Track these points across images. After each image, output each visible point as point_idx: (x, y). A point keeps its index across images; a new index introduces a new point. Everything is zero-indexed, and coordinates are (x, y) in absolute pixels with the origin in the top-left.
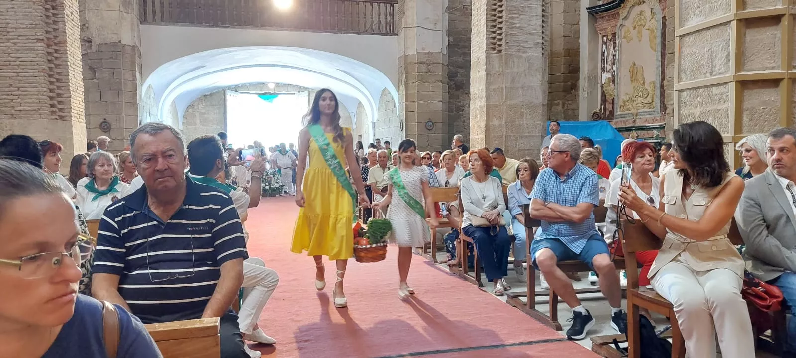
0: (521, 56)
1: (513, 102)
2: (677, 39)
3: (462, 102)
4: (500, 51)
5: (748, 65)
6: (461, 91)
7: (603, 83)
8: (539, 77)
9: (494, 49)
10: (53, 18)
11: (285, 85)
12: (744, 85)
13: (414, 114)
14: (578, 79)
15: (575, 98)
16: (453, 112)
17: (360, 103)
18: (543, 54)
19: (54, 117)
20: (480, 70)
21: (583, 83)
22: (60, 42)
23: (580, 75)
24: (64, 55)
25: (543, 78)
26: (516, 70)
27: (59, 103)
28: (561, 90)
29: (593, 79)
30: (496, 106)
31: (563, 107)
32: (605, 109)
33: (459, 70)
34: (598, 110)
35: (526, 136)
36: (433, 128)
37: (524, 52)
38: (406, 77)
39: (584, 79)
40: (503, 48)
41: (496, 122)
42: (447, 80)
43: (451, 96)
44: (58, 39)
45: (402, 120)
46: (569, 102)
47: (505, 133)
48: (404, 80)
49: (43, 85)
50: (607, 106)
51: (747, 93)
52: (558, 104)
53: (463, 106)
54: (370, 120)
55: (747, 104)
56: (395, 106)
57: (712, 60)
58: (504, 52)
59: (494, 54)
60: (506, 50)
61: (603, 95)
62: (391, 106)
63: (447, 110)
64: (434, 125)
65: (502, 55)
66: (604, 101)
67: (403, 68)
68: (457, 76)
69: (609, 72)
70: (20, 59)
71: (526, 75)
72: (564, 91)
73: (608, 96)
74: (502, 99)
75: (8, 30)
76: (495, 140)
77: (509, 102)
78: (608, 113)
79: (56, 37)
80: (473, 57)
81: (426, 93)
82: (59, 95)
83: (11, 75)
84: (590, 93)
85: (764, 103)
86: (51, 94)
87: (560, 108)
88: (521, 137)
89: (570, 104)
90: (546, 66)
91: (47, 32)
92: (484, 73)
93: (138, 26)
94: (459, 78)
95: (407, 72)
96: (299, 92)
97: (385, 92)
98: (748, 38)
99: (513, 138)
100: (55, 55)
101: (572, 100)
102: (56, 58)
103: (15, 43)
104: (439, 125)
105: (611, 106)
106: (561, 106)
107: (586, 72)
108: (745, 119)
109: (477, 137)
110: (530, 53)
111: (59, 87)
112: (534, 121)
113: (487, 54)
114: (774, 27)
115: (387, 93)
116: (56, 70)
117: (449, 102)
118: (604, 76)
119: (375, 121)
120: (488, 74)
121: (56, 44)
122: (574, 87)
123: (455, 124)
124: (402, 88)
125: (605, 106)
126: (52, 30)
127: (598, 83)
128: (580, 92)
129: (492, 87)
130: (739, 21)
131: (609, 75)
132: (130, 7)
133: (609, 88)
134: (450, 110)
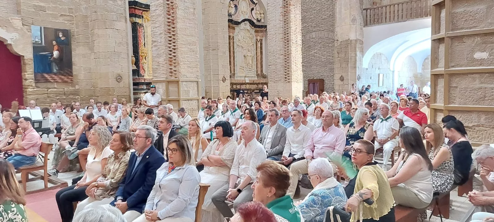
10: (287, 45)
19: (285, 82)
22: (289, 54)
24: (290, 59)
27: (288, 76)
44: (289, 53)
49: (282, 71)
70: (277, 62)
75: (274, 52)
79: (288, 52)
82: (288, 74)
83: (274, 68)
86: (285, 74)
91: (285, 51)
93: (361, 29)
100: (287, 59)
102: (288, 60)
103: (276, 57)
111: (288, 71)
116: (287, 64)
121: (288, 55)
126: (287, 50)
132: (355, 21)
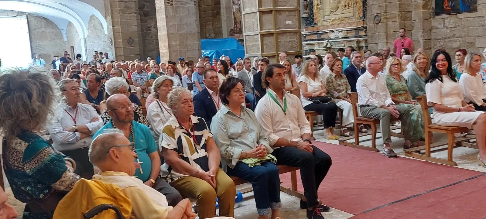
0: (184, 7)
1: (183, 32)
2: (243, 15)
3: (149, 24)
4: (172, 4)
5: (264, 28)
6: (148, 17)
7: (234, 11)
8: (194, 18)
9: (169, 3)
11: (5, 11)
12: (263, 35)
13: (120, 34)
14: (220, 8)
15: (219, 21)
16: (144, 31)
17: (70, 22)
18: (195, 5)
20: (162, 15)
21: (223, 11)
23: (221, 6)
25: (196, 18)
26: (181, 14)
28: (211, 16)
29: (229, 9)
30: (173, 34)
31: (213, 27)
32: (236, 27)
33: (145, 3)
34: (233, 28)
35: (191, 50)
36: (133, 43)
37: (185, 5)
38: (112, 11)
39: (224, 9)
40: (174, 3)
41: (174, 43)
42: (138, 11)
43: (142, 21)
45: (111, 39)
46: (216, 23)
47: (179, 49)
48: (110, 13)
50: (237, 26)
51: (264, 38)
52: (209, 25)
53: (150, 27)
54: (81, 36)
55: (265, 42)
56: (103, 28)
57: (253, 25)
58: (174, 5)
59: (169, 6)
60: (175, 4)
61: (235, 19)
62: (99, 28)
63: (141, 30)
64: (133, 41)
65: (173, 7)
66: (236, 23)
67: (109, 5)
68: (144, 7)
69: (237, 5)
71: (187, 17)
72: (212, 16)
73: (237, 20)
74: (176, 30)
76: (174, 53)
77: (180, 32)
78: (238, 30)
80: (157, 6)
81: (126, 21)
84: (227, 17)
85: (270, 42)
87: (211, 27)
88: (188, 51)
89: (217, 24)
90: (197, 11)
92: (165, 16)
94: (146, 9)
95: (111, 7)
96: (17, 16)
97: (92, 17)
98: (263, 18)
99: (183, 51)
101: (217, 22)
104: (137, 41)
105: (240, 25)
106: (211, 25)
107: (224, 4)
108: (265, 48)
109: (164, 51)
110: (188, 5)
112: (194, 42)
113: (165, 6)
114: (271, 14)
115: (95, 18)
117: (141, 25)
118: (234, 7)
119: (86, 37)
120: (167, 17)
122: (218, 13)
123: (146, 39)
124: (109, 17)
125: (236, 25)
127: (232, 11)
128: (222, 16)
129: (170, 24)
130: (260, 12)
131: (237, 7)
133: (238, 15)
134: (142, 30)
